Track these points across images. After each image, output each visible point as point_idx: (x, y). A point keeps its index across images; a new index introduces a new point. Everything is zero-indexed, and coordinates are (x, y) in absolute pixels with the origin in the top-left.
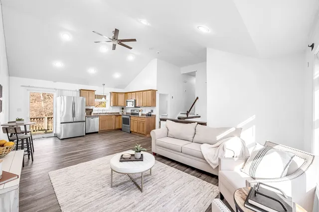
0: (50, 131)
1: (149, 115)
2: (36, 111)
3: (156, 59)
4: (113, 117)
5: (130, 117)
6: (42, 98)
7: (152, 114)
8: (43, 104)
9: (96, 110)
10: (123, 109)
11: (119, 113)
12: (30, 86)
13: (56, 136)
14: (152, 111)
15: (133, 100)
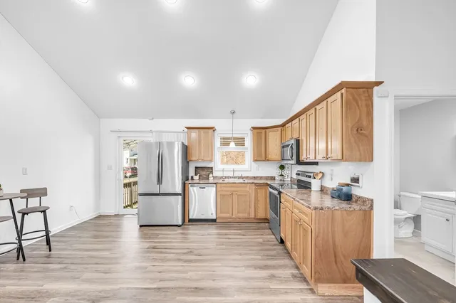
1: (345, 196)
5: (279, 194)
10: (282, 167)
12: (120, 130)
14: (356, 180)
15: (293, 142)
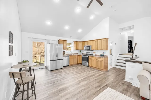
0: (42, 63)
1: (102, 56)
2: (34, 51)
3: (108, 17)
4: (77, 56)
5: (88, 56)
6: (37, 46)
7: (104, 55)
8: (37, 49)
9: (67, 52)
10: (80, 51)
11: (78, 54)
12: (33, 37)
13: (46, 68)
14: (104, 53)
15: (90, 46)
